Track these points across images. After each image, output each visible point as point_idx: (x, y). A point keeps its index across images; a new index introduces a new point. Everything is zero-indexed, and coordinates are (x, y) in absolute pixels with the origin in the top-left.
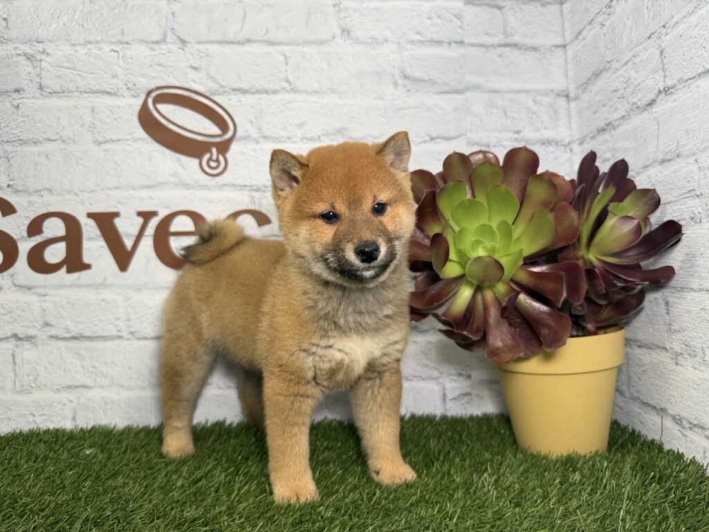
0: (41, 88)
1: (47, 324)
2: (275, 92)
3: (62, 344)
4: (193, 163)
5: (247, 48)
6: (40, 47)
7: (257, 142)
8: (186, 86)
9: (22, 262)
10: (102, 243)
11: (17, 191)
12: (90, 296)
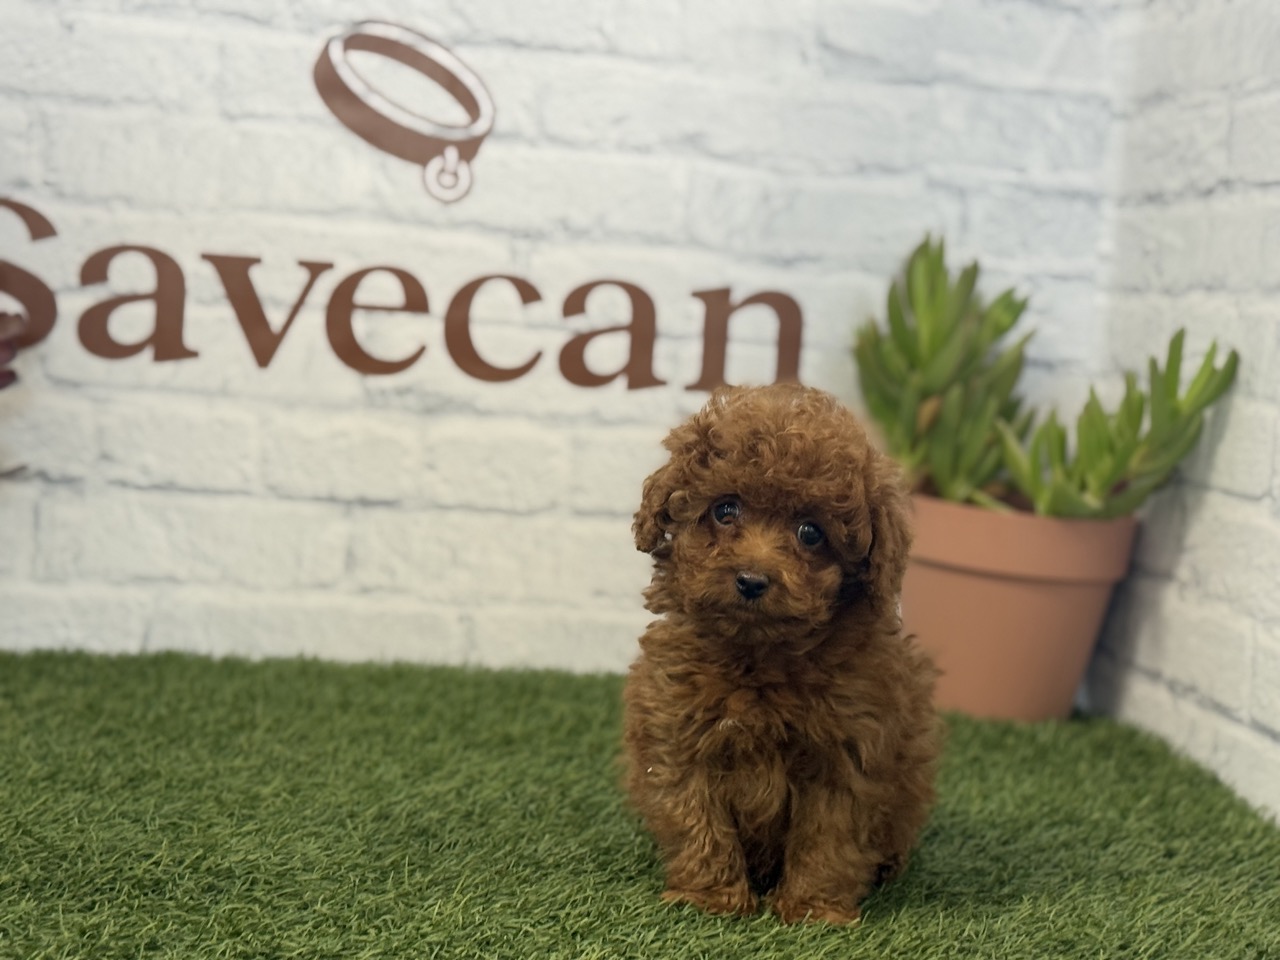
1: (105, 457)
2: (577, 51)
3: (133, 496)
4: (405, 172)
7: (532, 143)
8: (407, 22)
9: (64, 335)
10: (226, 313)
11: (60, 195)
12: (194, 410)
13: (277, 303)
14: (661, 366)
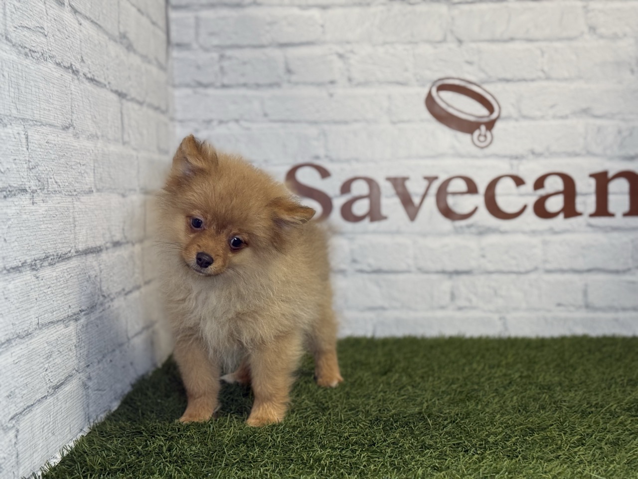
0: (350, 80)
1: (354, 261)
2: (533, 80)
3: (366, 276)
4: (465, 138)
5: (511, 45)
6: (349, 47)
7: (517, 120)
8: (462, 76)
9: (336, 216)
10: (397, 201)
11: (332, 160)
12: (386, 240)
13: (417, 195)
14: (579, 207)
